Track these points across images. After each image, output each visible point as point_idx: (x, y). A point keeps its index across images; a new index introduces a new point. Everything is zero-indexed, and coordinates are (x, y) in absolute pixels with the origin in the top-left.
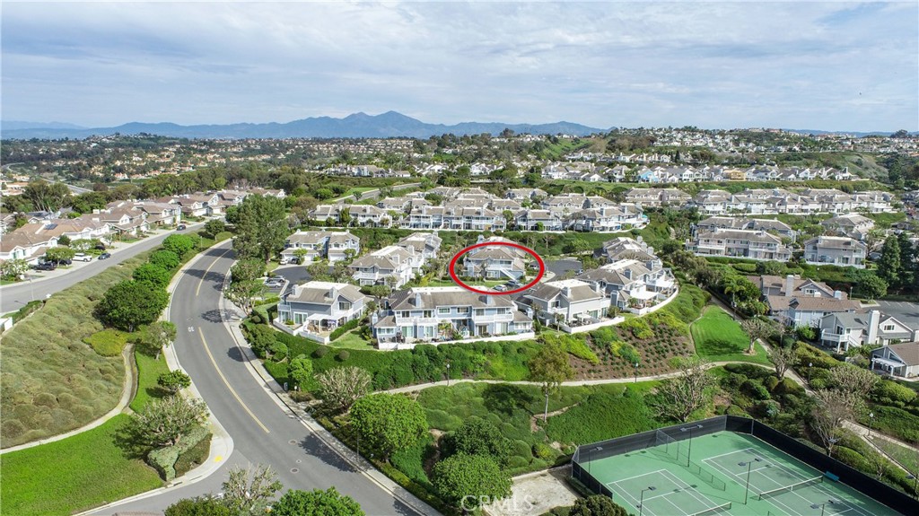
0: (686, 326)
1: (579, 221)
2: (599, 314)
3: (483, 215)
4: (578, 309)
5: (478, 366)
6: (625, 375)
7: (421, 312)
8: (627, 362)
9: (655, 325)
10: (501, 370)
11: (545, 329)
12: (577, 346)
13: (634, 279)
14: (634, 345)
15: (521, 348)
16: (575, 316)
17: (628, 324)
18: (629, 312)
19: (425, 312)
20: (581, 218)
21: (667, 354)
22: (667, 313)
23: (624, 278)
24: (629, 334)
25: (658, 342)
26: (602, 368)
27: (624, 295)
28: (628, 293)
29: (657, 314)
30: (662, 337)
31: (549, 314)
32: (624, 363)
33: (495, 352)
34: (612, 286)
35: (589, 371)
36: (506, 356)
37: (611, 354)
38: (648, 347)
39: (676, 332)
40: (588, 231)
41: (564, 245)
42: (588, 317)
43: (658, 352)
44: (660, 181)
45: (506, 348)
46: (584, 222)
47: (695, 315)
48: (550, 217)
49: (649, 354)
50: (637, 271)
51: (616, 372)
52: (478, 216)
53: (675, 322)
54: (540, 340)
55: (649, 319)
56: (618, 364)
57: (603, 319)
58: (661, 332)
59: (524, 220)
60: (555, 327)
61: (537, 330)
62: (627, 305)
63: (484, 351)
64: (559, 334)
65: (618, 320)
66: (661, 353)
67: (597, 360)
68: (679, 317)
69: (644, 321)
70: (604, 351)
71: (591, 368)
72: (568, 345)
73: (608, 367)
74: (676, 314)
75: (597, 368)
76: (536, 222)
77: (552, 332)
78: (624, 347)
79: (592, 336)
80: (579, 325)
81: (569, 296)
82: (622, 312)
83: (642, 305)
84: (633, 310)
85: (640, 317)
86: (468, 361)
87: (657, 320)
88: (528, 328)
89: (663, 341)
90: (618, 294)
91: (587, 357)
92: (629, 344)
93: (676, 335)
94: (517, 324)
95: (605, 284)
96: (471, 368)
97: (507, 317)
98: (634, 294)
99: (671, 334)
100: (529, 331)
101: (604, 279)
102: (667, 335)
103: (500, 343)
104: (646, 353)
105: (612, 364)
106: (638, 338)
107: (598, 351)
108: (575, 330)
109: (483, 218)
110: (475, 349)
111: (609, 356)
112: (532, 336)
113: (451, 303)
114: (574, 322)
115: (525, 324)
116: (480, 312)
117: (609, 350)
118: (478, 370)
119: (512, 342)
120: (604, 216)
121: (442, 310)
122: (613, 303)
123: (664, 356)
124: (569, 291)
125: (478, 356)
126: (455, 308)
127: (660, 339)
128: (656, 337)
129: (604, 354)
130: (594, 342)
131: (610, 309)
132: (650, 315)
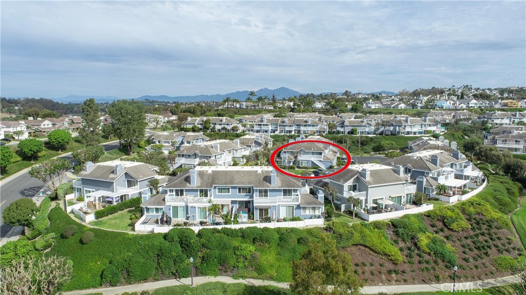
0: (506, 218)
1: (387, 128)
2: (404, 200)
3: (310, 123)
4: (378, 193)
5: (242, 260)
6: (437, 279)
7: (196, 191)
8: (439, 261)
9: (469, 215)
10: (272, 266)
11: (340, 215)
12: (374, 238)
13: (442, 166)
14: (447, 238)
15: (303, 237)
16: (375, 201)
17: (438, 212)
18: (437, 200)
19: (201, 191)
20: (389, 126)
21: (489, 251)
22: (482, 202)
23: (430, 165)
24: (440, 225)
25: (477, 236)
26: (407, 267)
27: (432, 181)
28: (436, 179)
29: (471, 203)
30: (480, 229)
31: (345, 198)
32: (435, 262)
33: (268, 241)
34: (417, 172)
35: (390, 272)
36: (282, 247)
37: (419, 249)
38: (465, 242)
39: (495, 224)
40: (395, 135)
41: (373, 145)
42: (391, 203)
43: (478, 248)
44: (452, 107)
45: (283, 236)
46: (392, 128)
47: (513, 205)
48: (363, 124)
49: (467, 250)
50: (444, 160)
51: (425, 274)
52: (305, 124)
53: (493, 213)
54: (328, 229)
55: (462, 207)
56: (427, 262)
57: (408, 206)
58: (478, 223)
59: (342, 127)
60: (350, 213)
61: (328, 216)
62: (435, 193)
63: (254, 239)
64: (354, 222)
65: (426, 208)
66: (482, 249)
67: (401, 257)
68: (495, 207)
69: (457, 210)
70: (409, 244)
71: (392, 267)
72: (363, 236)
73: (415, 267)
74: (491, 204)
75: (400, 268)
76: (351, 128)
77: (346, 219)
78: (434, 241)
79: (394, 225)
80: (380, 212)
81: (368, 178)
82: (429, 199)
83: (451, 193)
84: (442, 198)
85: (451, 205)
86: (231, 251)
87: (472, 209)
88: (317, 213)
89: (483, 234)
90: (425, 180)
91: (387, 251)
92: (440, 236)
93: (496, 228)
94: (304, 208)
95: (410, 171)
96: (232, 262)
97: (294, 200)
98: (442, 181)
99: (490, 226)
100: (319, 217)
101: (409, 165)
102: (486, 227)
103: (278, 230)
104: (462, 250)
105: (420, 262)
106: (452, 230)
107: (402, 244)
108: (373, 218)
109: (309, 125)
110: (243, 237)
111: (416, 251)
112: (320, 222)
113: (231, 183)
114: (374, 208)
115: (314, 209)
116: (264, 193)
117: (416, 245)
118: (241, 265)
119: (293, 230)
120: (409, 123)
121: (221, 190)
122: (419, 188)
123: (486, 254)
124: (368, 173)
125: (244, 245)
126: (235, 188)
127: (478, 232)
128: (473, 229)
129: (409, 249)
130: (397, 233)
131: (416, 196)
132: (463, 204)
